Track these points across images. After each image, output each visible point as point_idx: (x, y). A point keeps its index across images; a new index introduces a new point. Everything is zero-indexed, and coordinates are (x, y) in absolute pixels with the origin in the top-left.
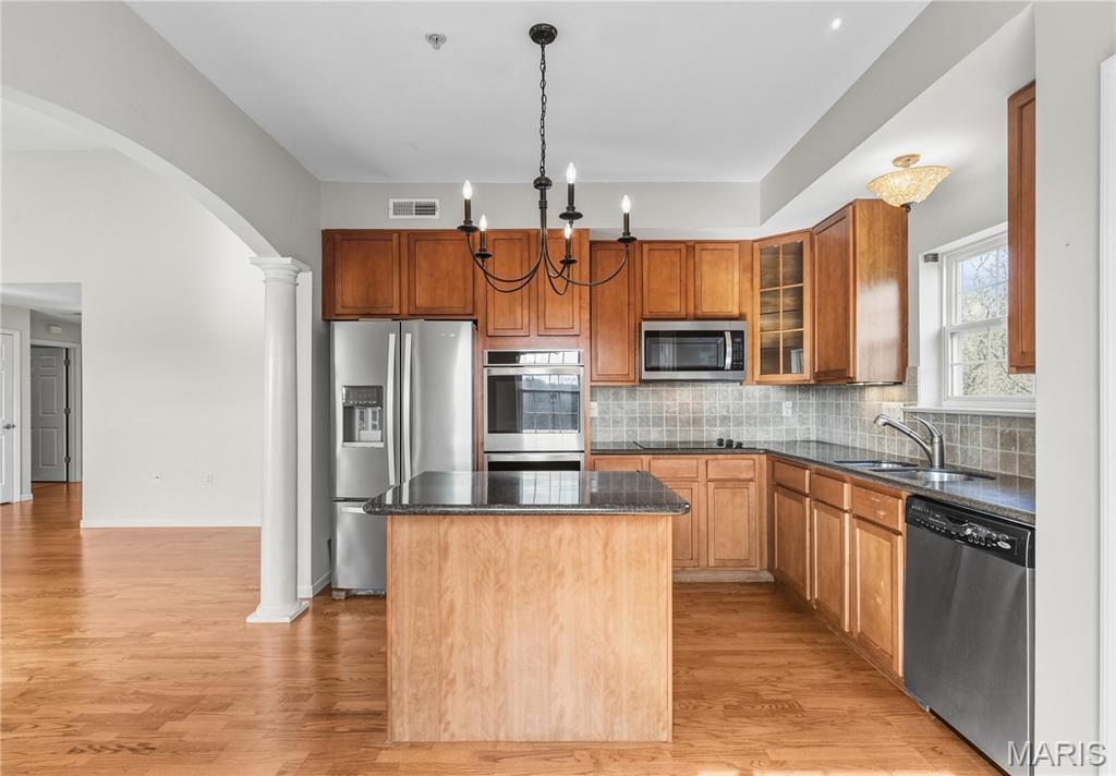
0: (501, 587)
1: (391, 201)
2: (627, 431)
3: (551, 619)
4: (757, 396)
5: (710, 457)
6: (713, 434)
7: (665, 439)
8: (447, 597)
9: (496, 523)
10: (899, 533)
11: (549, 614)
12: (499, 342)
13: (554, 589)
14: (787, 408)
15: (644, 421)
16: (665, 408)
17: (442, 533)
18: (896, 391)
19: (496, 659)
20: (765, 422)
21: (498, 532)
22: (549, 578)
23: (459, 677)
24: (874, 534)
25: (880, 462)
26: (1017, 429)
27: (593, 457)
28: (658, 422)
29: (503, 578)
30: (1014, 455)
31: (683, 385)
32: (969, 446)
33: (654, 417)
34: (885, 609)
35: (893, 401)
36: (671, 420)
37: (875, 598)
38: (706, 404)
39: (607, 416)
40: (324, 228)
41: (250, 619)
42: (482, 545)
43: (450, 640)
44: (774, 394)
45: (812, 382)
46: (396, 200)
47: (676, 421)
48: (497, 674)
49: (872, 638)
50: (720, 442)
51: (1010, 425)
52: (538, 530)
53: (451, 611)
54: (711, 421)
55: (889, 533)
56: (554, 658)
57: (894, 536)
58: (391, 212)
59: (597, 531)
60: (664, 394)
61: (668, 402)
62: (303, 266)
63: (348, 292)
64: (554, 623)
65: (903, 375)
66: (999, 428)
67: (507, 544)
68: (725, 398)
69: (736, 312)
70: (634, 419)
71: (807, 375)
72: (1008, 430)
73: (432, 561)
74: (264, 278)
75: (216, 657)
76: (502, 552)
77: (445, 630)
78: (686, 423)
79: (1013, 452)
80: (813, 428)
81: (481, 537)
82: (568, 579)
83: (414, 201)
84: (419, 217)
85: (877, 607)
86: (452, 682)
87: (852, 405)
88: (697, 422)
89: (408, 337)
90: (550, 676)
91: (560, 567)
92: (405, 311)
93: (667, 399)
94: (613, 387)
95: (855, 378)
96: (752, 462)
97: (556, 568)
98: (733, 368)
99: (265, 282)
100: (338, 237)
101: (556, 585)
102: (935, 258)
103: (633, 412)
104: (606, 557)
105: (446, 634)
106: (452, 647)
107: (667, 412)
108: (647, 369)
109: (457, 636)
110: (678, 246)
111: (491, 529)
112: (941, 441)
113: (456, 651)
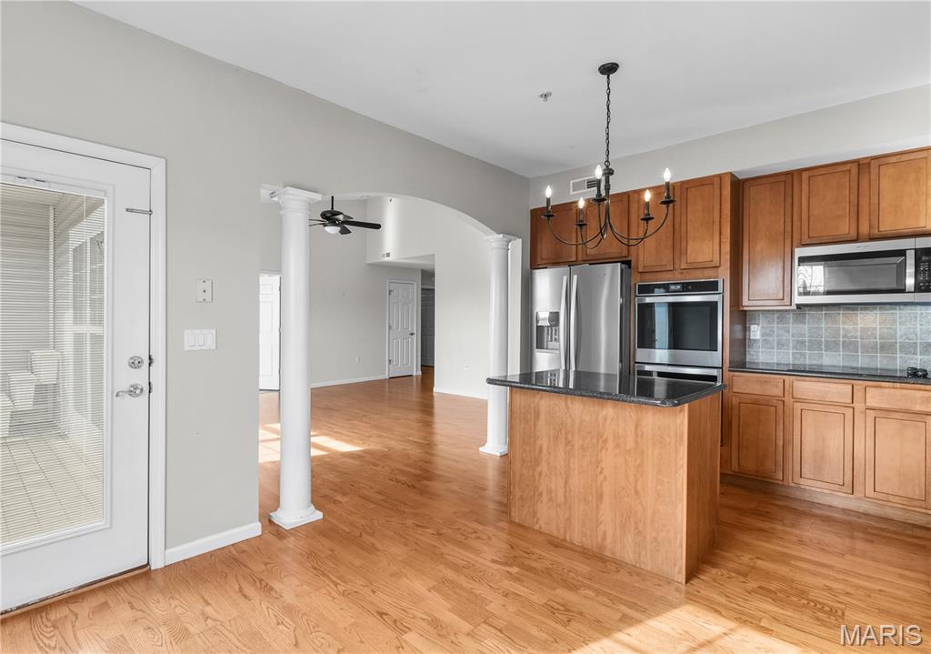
0: (568, 443)
1: (571, 182)
2: (793, 354)
3: (599, 470)
5: (870, 383)
6: (912, 362)
8: (539, 442)
9: (566, 400)
11: (597, 467)
12: (648, 276)
13: (601, 450)
15: (815, 345)
16: (842, 333)
17: (536, 401)
19: (565, 487)
21: (567, 407)
22: (598, 442)
23: (545, 494)
27: (732, 373)
28: (832, 346)
29: (570, 437)
31: (866, 309)
33: (827, 342)
36: (851, 345)
38: (901, 330)
39: (771, 339)
40: (532, 207)
41: (481, 449)
42: (558, 414)
43: (539, 469)
46: (575, 181)
47: (857, 346)
48: (565, 497)
53: (541, 451)
56: (600, 497)
58: (571, 189)
60: (841, 318)
61: (846, 327)
62: (510, 237)
63: (545, 249)
64: (601, 473)
67: (572, 415)
70: (803, 342)
73: (531, 419)
75: (457, 462)
76: (569, 420)
77: (537, 462)
78: (870, 348)
82: (610, 445)
83: (586, 178)
84: (590, 190)
86: (541, 494)
88: (886, 348)
89: (575, 277)
90: (597, 508)
91: (605, 436)
92: (580, 258)
94: (778, 311)
97: (602, 437)
98: (919, 289)
101: (602, 448)
103: (802, 335)
104: (637, 435)
105: (538, 465)
106: (540, 474)
107: (845, 336)
108: (800, 294)
109: (543, 467)
110: (846, 167)
111: (563, 404)
113: (543, 476)
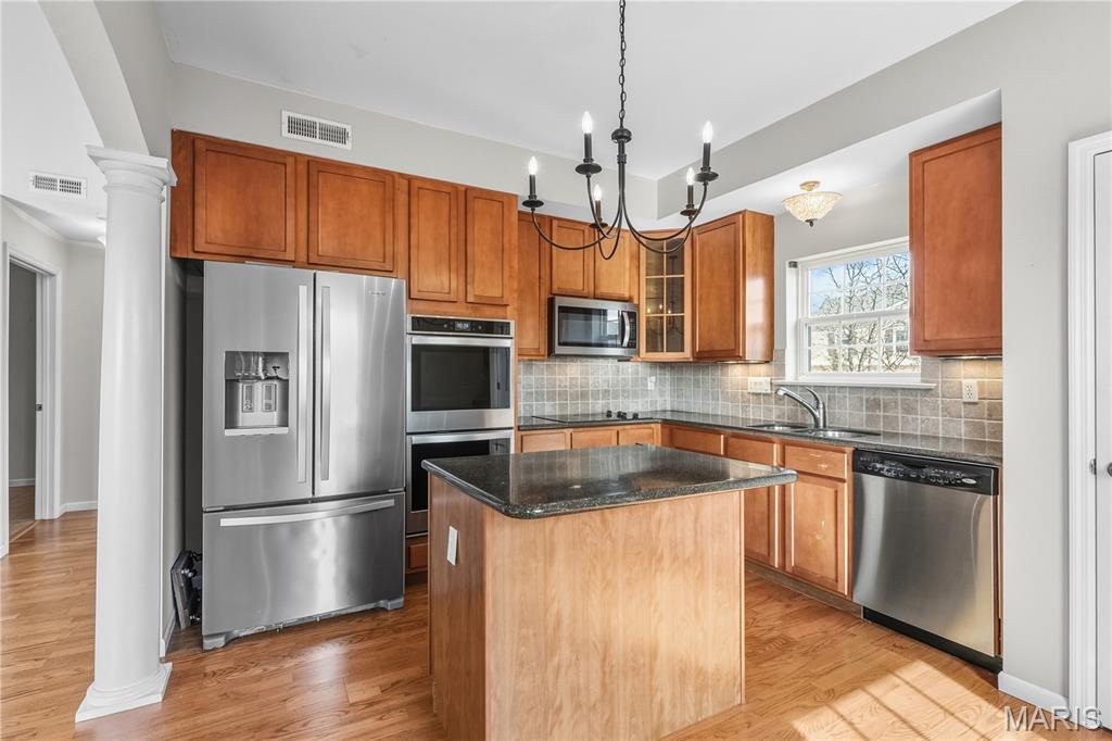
0: (607, 584)
1: (285, 114)
2: (525, 406)
3: (653, 608)
4: (630, 370)
5: (619, 428)
6: (598, 407)
7: (557, 413)
8: (554, 609)
9: (602, 512)
10: (843, 481)
11: (650, 604)
12: (426, 306)
13: (655, 576)
14: (651, 383)
15: (539, 395)
16: (557, 383)
17: (547, 531)
18: (763, 368)
19: (603, 669)
20: (635, 395)
21: (605, 522)
22: (650, 564)
23: (566, 702)
24: (814, 483)
25: (773, 425)
26: (881, 397)
27: (521, 433)
28: (552, 396)
29: (609, 574)
30: (878, 416)
32: (837, 411)
33: (548, 392)
34: (827, 543)
35: (759, 376)
36: (563, 395)
37: (813, 536)
38: (591, 379)
40: (174, 127)
42: (588, 540)
44: (642, 369)
45: (691, 360)
46: (292, 115)
47: (566, 395)
48: (604, 685)
49: (809, 569)
50: (609, 414)
51: (874, 394)
52: (641, 514)
53: (558, 625)
54: (595, 394)
55: (835, 482)
57: (839, 484)
58: (285, 128)
59: (689, 508)
61: (561, 377)
63: (216, 222)
65: (771, 356)
66: (865, 397)
67: (613, 534)
68: (606, 373)
69: (627, 295)
70: (531, 393)
71: (687, 354)
72: (872, 397)
73: (536, 569)
74: (106, 183)
76: (608, 543)
77: (551, 650)
78: (575, 397)
79: (877, 413)
80: (668, 399)
81: (588, 529)
82: (666, 563)
83: (318, 121)
84: (325, 142)
85: (816, 544)
86: (559, 710)
87: (714, 380)
88: (584, 395)
90: (651, 670)
91: (659, 552)
92: (303, 258)
93: (559, 374)
95: (744, 356)
96: (650, 431)
97: (656, 552)
98: (628, 347)
99: (106, 188)
100: (200, 145)
101: (656, 571)
102: (794, 265)
103: (530, 386)
104: (696, 532)
105: (552, 654)
106: (558, 668)
107: (560, 386)
108: (560, 344)
109: (564, 653)
110: (583, 227)
111: (598, 519)
112: (824, 407)
113: (563, 670)
